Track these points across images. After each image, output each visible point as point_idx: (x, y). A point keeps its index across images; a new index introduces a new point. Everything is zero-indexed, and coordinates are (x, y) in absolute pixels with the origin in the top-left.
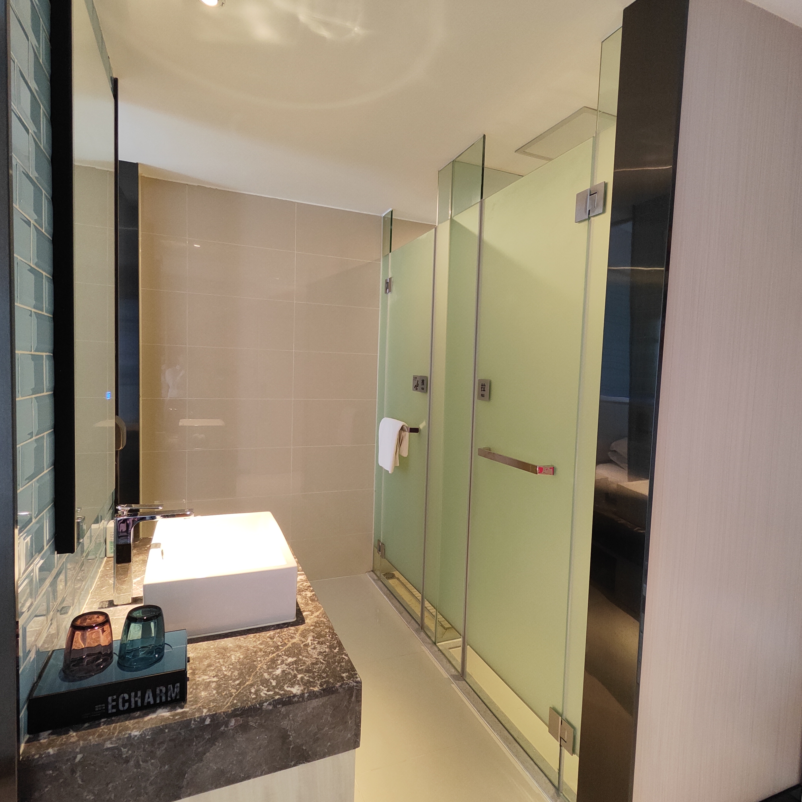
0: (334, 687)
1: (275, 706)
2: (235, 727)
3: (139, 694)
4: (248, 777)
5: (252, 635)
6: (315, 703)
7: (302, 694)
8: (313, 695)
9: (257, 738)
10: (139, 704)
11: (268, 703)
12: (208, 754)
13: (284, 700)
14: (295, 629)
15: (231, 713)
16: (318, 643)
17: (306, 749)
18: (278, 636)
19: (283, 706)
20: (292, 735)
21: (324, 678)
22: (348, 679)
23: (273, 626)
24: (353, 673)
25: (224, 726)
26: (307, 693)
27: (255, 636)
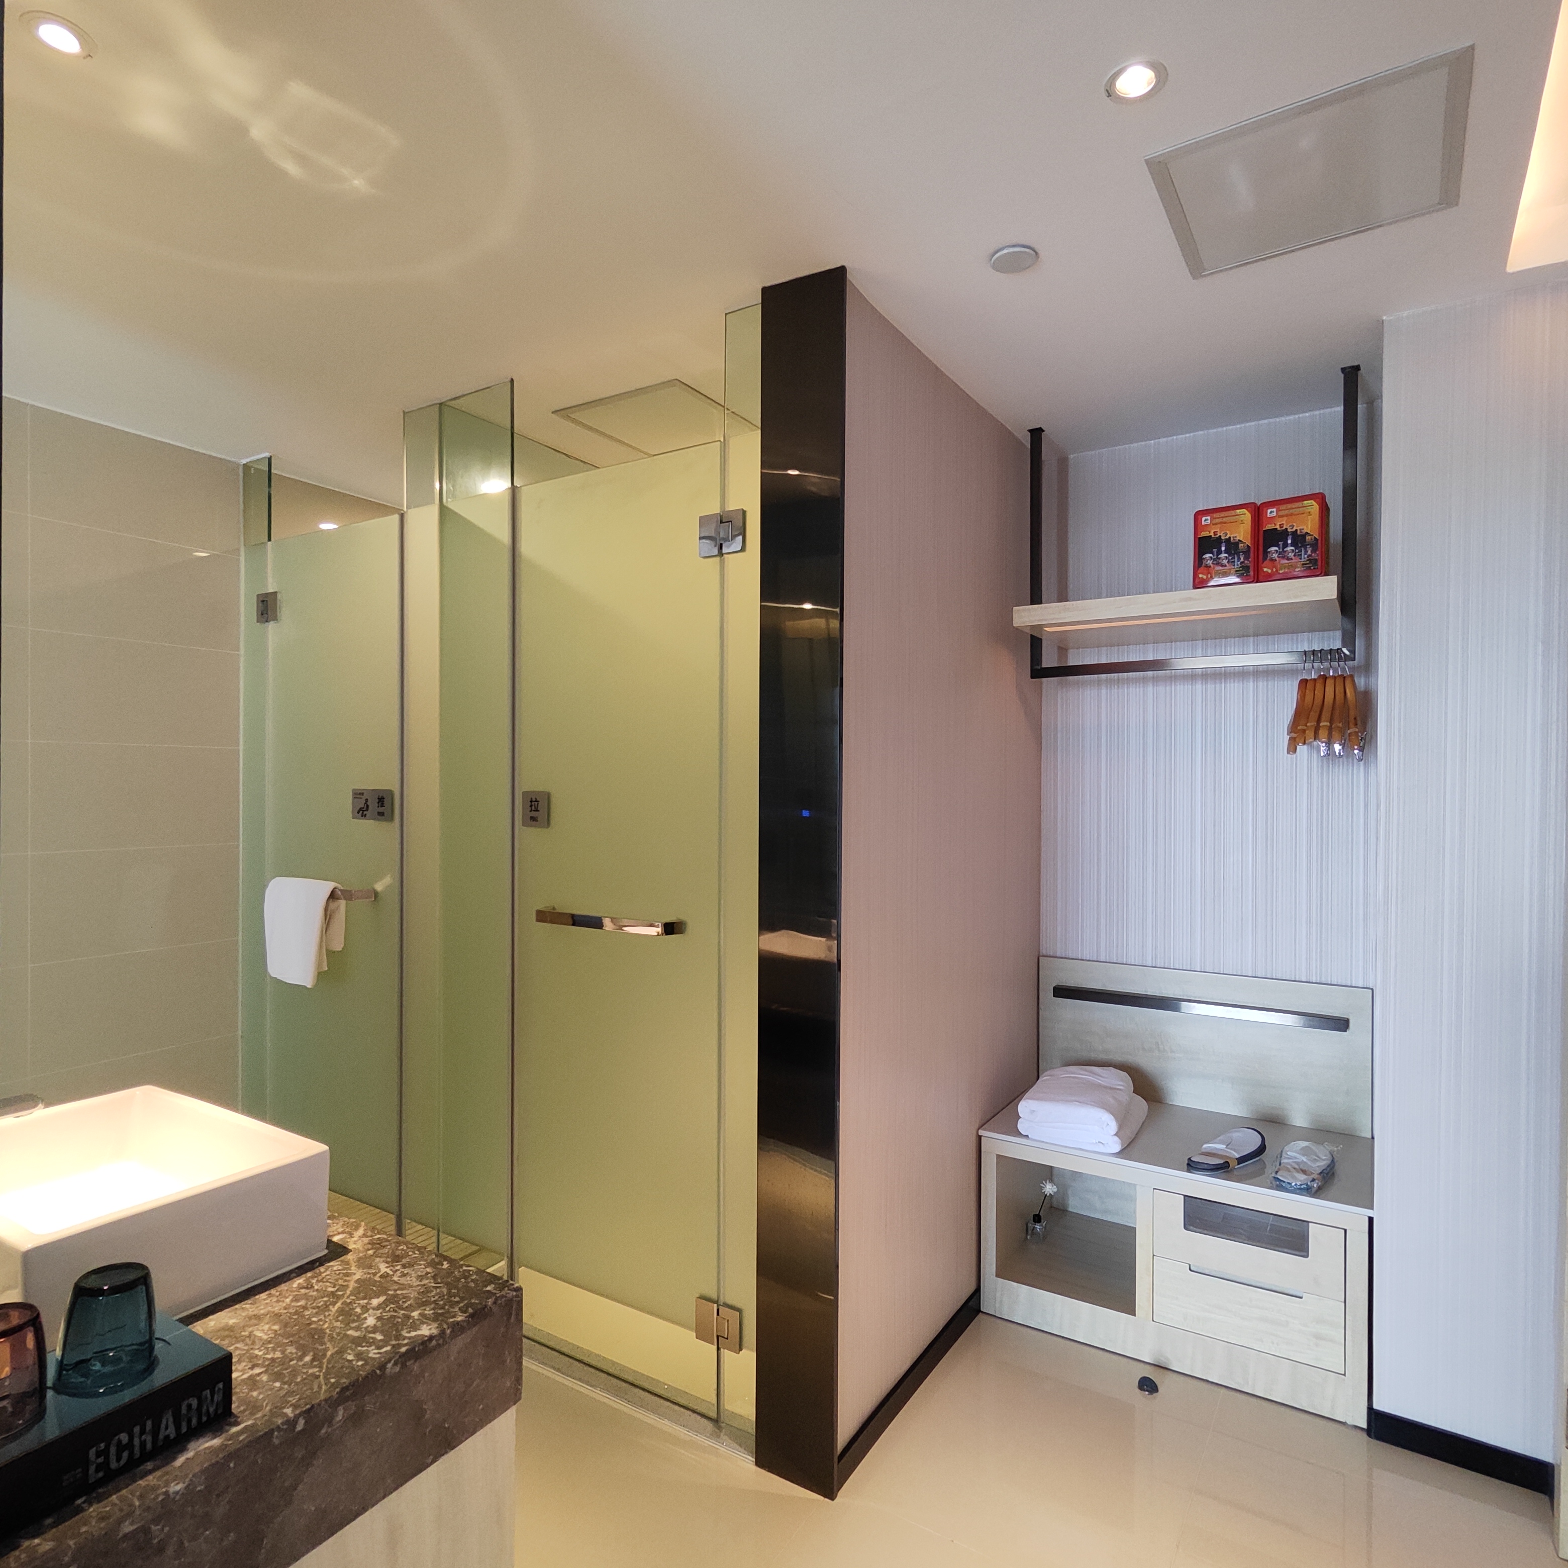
0: (486, 1306)
1: (404, 1365)
2: (344, 1421)
3: (149, 1424)
4: (364, 1510)
5: (263, 1296)
6: (461, 1341)
7: (443, 1332)
8: (458, 1328)
9: (378, 1430)
10: (149, 1446)
11: (393, 1362)
12: (300, 1487)
13: (417, 1349)
14: (339, 1263)
15: (338, 1398)
16: (404, 1266)
17: (449, 1428)
18: (318, 1281)
19: (415, 1361)
20: (429, 1406)
21: (458, 1302)
22: (501, 1291)
23: (291, 1271)
24: (501, 1281)
25: (326, 1426)
26: (448, 1328)
27: (270, 1295)
